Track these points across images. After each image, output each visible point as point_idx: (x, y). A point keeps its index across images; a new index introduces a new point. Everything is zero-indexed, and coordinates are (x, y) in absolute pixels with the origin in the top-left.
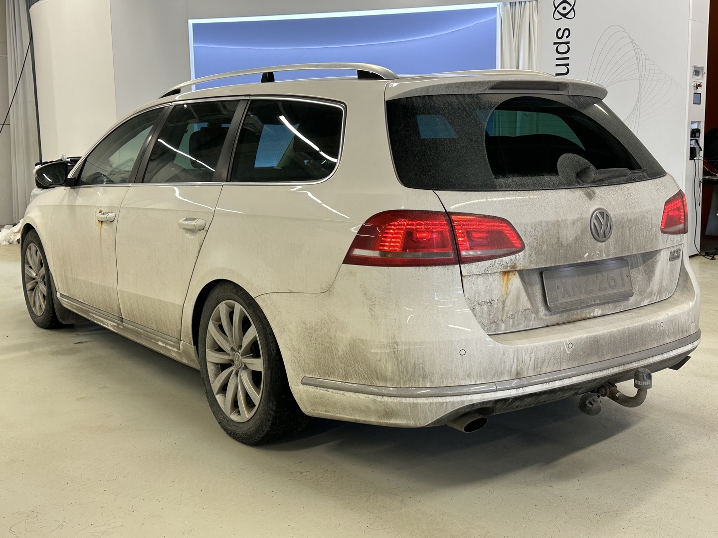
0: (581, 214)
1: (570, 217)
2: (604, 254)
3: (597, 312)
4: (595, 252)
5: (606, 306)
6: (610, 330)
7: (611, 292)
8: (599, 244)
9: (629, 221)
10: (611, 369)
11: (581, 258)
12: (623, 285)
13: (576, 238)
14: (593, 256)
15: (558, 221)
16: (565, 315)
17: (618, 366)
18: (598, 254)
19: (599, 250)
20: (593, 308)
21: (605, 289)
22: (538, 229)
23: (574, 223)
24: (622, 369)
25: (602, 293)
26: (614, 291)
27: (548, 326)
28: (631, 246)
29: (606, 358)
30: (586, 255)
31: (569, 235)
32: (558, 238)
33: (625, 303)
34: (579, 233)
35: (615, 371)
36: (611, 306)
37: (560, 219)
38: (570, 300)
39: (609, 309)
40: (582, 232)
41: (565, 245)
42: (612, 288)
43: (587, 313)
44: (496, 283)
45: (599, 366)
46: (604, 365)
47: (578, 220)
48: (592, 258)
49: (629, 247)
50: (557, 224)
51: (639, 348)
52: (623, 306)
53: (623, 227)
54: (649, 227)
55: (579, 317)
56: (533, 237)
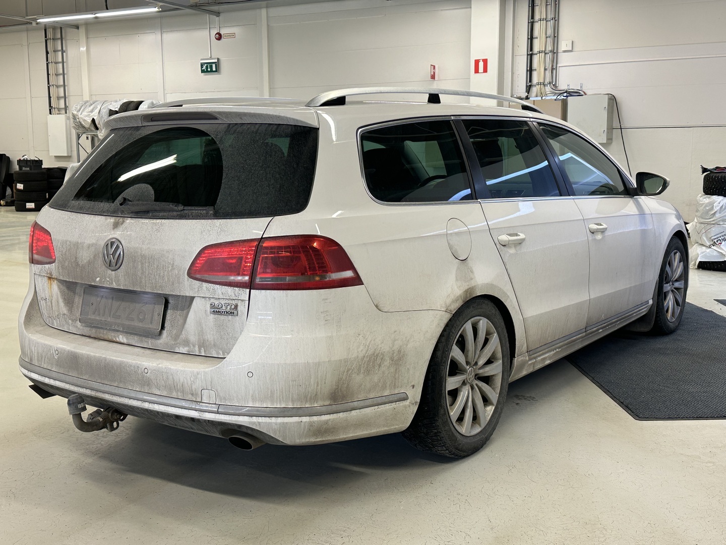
0: (97, 241)
1: (88, 241)
2: (114, 283)
3: (122, 338)
4: (105, 278)
5: (131, 337)
6: (88, 353)
7: (136, 324)
8: (109, 272)
9: (143, 256)
10: (85, 389)
11: (95, 281)
12: (151, 323)
13: (89, 261)
14: (104, 282)
15: (78, 243)
16: (94, 330)
17: (92, 389)
18: (108, 281)
19: (109, 278)
20: (119, 333)
21: (133, 320)
22: (64, 246)
23: (89, 246)
24: (94, 394)
25: (127, 323)
26: (140, 325)
27: (83, 335)
28: (144, 282)
29: (84, 378)
30: (98, 279)
31: (85, 256)
32: (76, 258)
33: (153, 341)
34: (92, 257)
35: (87, 392)
36: (136, 338)
37: (79, 242)
38: (98, 318)
39: (134, 340)
40: (94, 257)
41: (81, 265)
42: (141, 321)
43: (111, 335)
44: (46, 284)
45: (75, 380)
46: (80, 382)
47: (93, 245)
48: (104, 284)
49: (141, 282)
50: (77, 245)
51: (117, 383)
52: (150, 343)
53: (135, 261)
54: (168, 267)
55: (106, 337)
56: (60, 253)
